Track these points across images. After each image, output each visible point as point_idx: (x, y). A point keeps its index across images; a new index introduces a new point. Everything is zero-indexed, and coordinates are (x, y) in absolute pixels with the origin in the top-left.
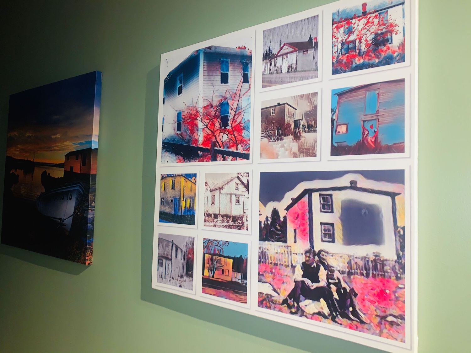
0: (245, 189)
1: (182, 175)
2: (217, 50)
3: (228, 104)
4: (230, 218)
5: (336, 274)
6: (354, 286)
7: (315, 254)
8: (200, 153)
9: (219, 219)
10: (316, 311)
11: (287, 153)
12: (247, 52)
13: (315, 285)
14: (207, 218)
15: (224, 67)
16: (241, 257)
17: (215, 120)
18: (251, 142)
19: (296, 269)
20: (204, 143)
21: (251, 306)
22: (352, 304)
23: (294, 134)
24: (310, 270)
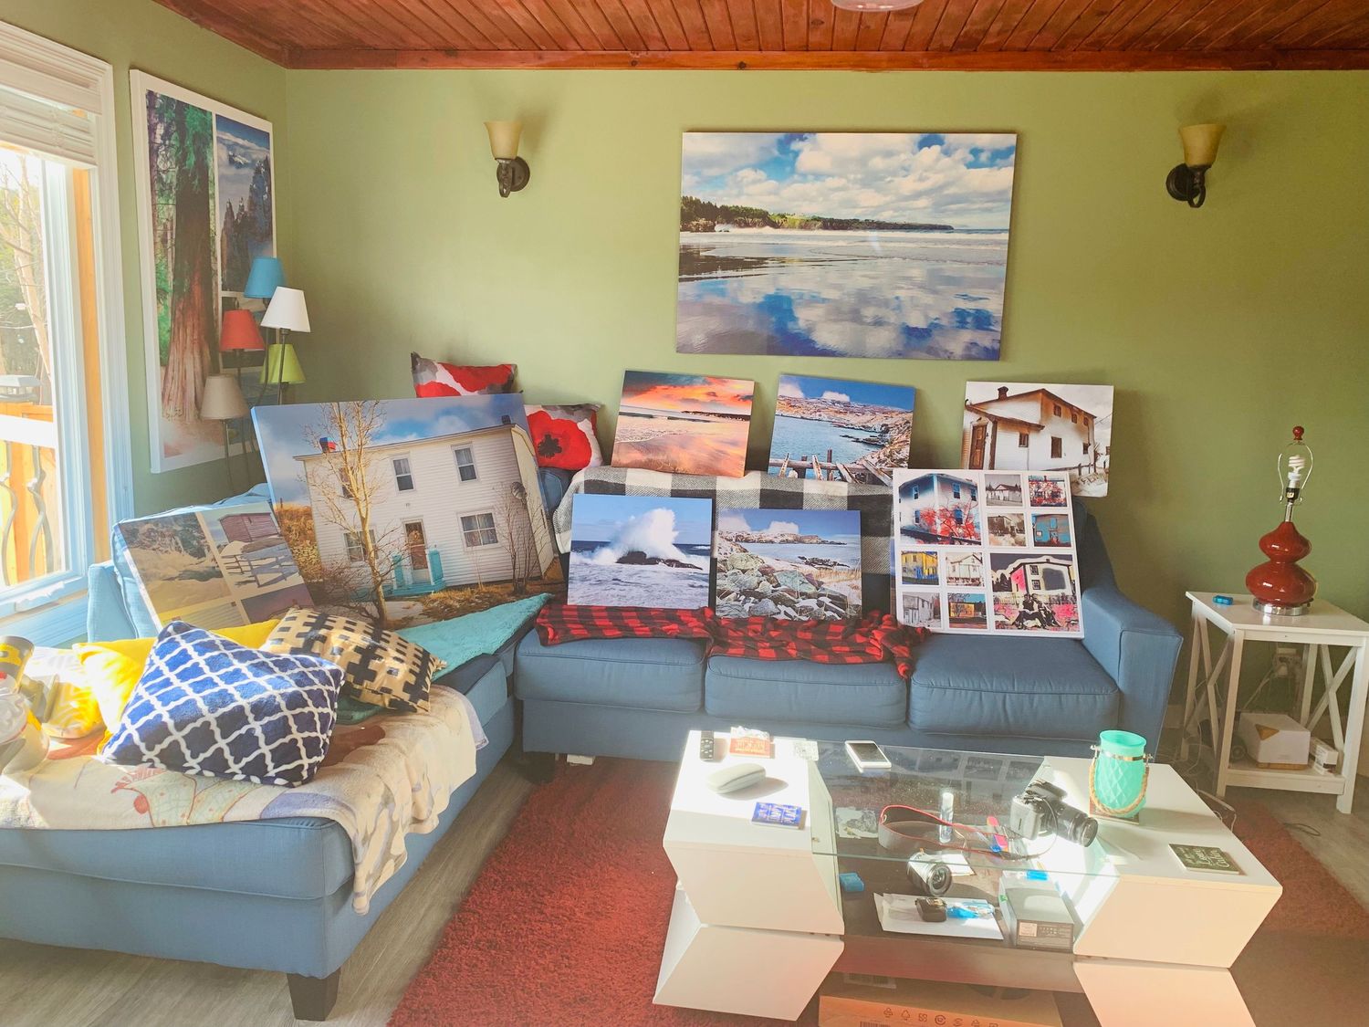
0: (979, 562)
1: (923, 552)
2: (949, 478)
3: (961, 511)
4: (969, 579)
6: (1053, 609)
7: (1030, 596)
8: (940, 539)
9: (960, 581)
11: (1007, 543)
14: (949, 580)
15: (956, 488)
16: (980, 602)
17: (951, 519)
18: (981, 535)
19: (1019, 605)
20: (942, 532)
21: (990, 630)
22: (1053, 619)
23: (1011, 533)
24: (1028, 605)
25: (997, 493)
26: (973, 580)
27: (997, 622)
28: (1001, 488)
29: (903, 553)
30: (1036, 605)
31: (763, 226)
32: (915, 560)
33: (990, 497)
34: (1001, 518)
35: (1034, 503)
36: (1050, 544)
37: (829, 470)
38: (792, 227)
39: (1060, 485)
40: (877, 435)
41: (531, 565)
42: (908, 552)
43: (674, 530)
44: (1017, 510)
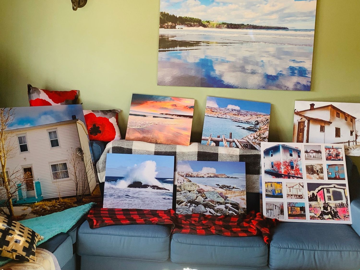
0: (302, 187)
1: (275, 182)
2: (287, 146)
3: (293, 162)
4: (297, 195)
5: (333, 208)
6: (337, 210)
7: (326, 204)
8: (283, 176)
9: (293, 196)
10: (328, 218)
11: (315, 178)
12: (299, 149)
13: (327, 211)
14: (288, 196)
15: (291, 152)
16: (303, 206)
17: (288, 166)
18: (303, 174)
19: (321, 208)
20: (284, 173)
21: (308, 220)
22: (337, 214)
23: (317, 173)
24: (325, 208)
25: (310, 154)
26: (299, 196)
27: (311, 216)
28: (312, 151)
29: (266, 183)
30: (329, 208)
31: (199, 26)
32: (271, 186)
33: (307, 156)
34: (312, 166)
35: (327, 159)
36: (335, 178)
37: (230, 142)
38: (213, 27)
39: (340, 150)
40: (253, 126)
41: (85, 188)
42: (268, 182)
43: (156, 171)
44: (319, 162)
